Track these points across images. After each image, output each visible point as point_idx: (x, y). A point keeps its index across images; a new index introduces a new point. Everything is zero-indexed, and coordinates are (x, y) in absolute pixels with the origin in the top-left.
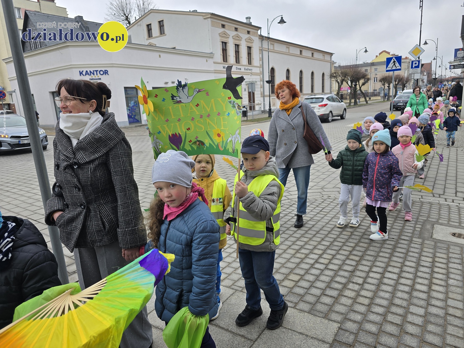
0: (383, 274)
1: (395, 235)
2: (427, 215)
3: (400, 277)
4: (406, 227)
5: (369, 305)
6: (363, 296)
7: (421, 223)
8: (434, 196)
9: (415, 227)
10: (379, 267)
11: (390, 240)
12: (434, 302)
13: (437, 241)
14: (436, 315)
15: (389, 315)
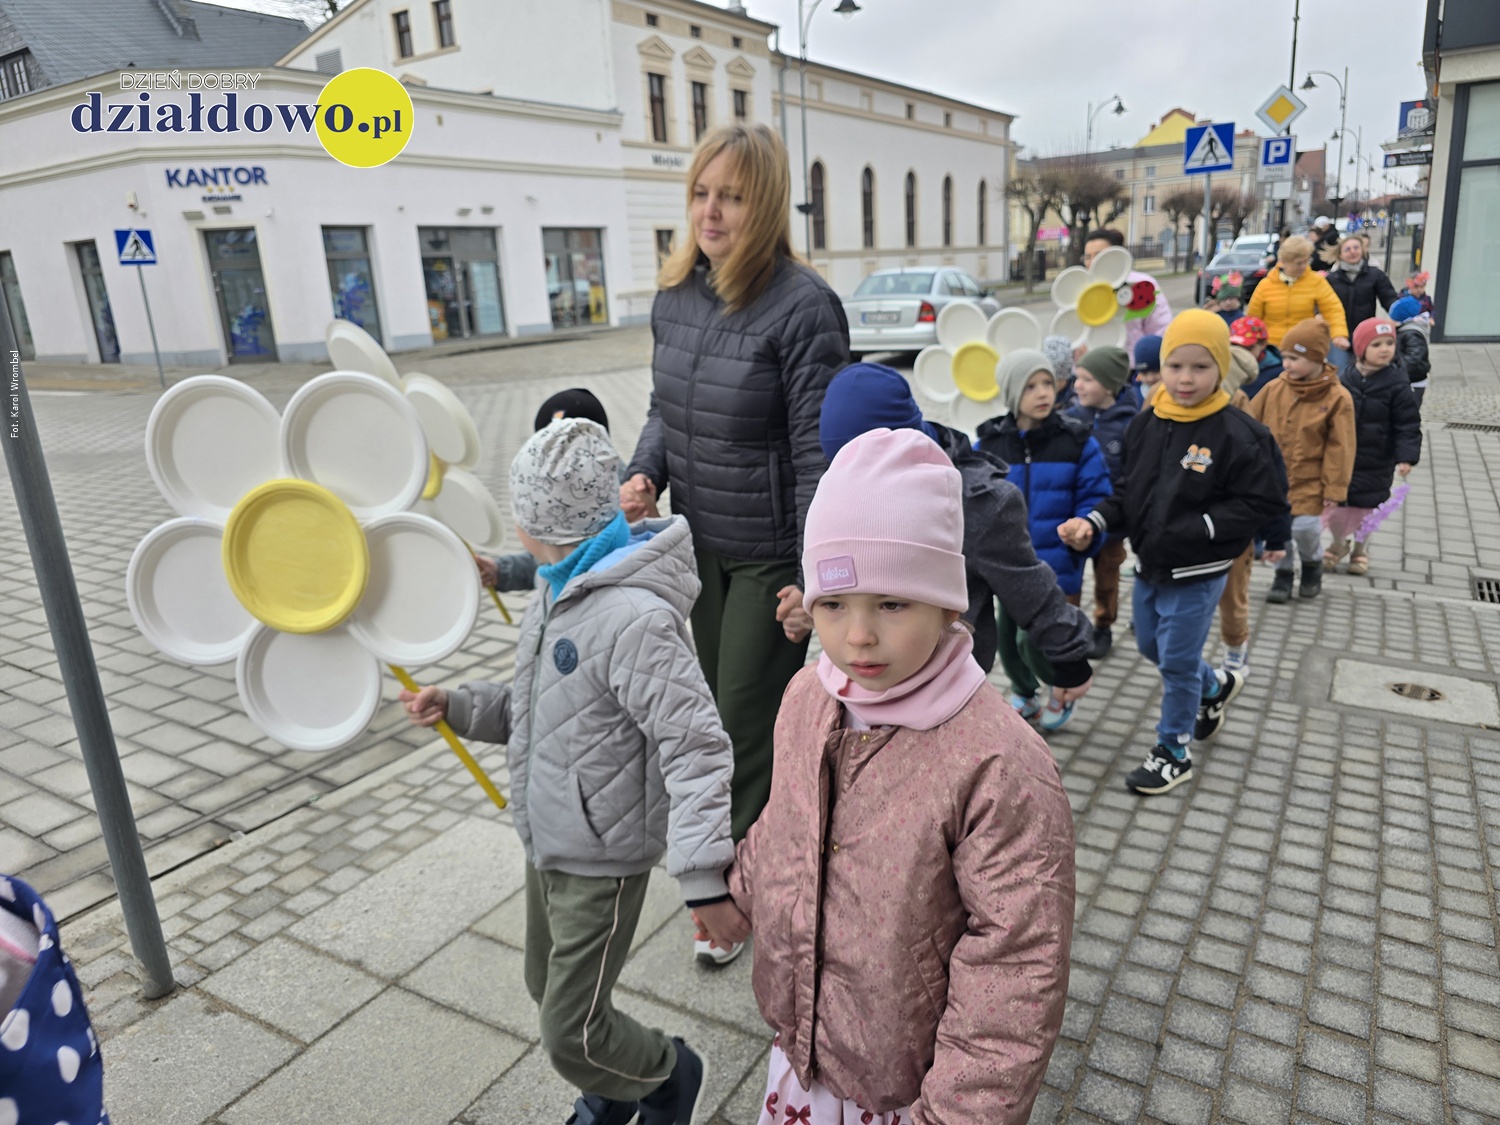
0: (1178, 817)
2: (1313, 630)
5: (1138, 917)
6: (1115, 888)
7: (1296, 656)
9: (1277, 669)
12: (1340, 899)
13: (1346, 711)
14: (1349, 941)
15: (1199, 945)
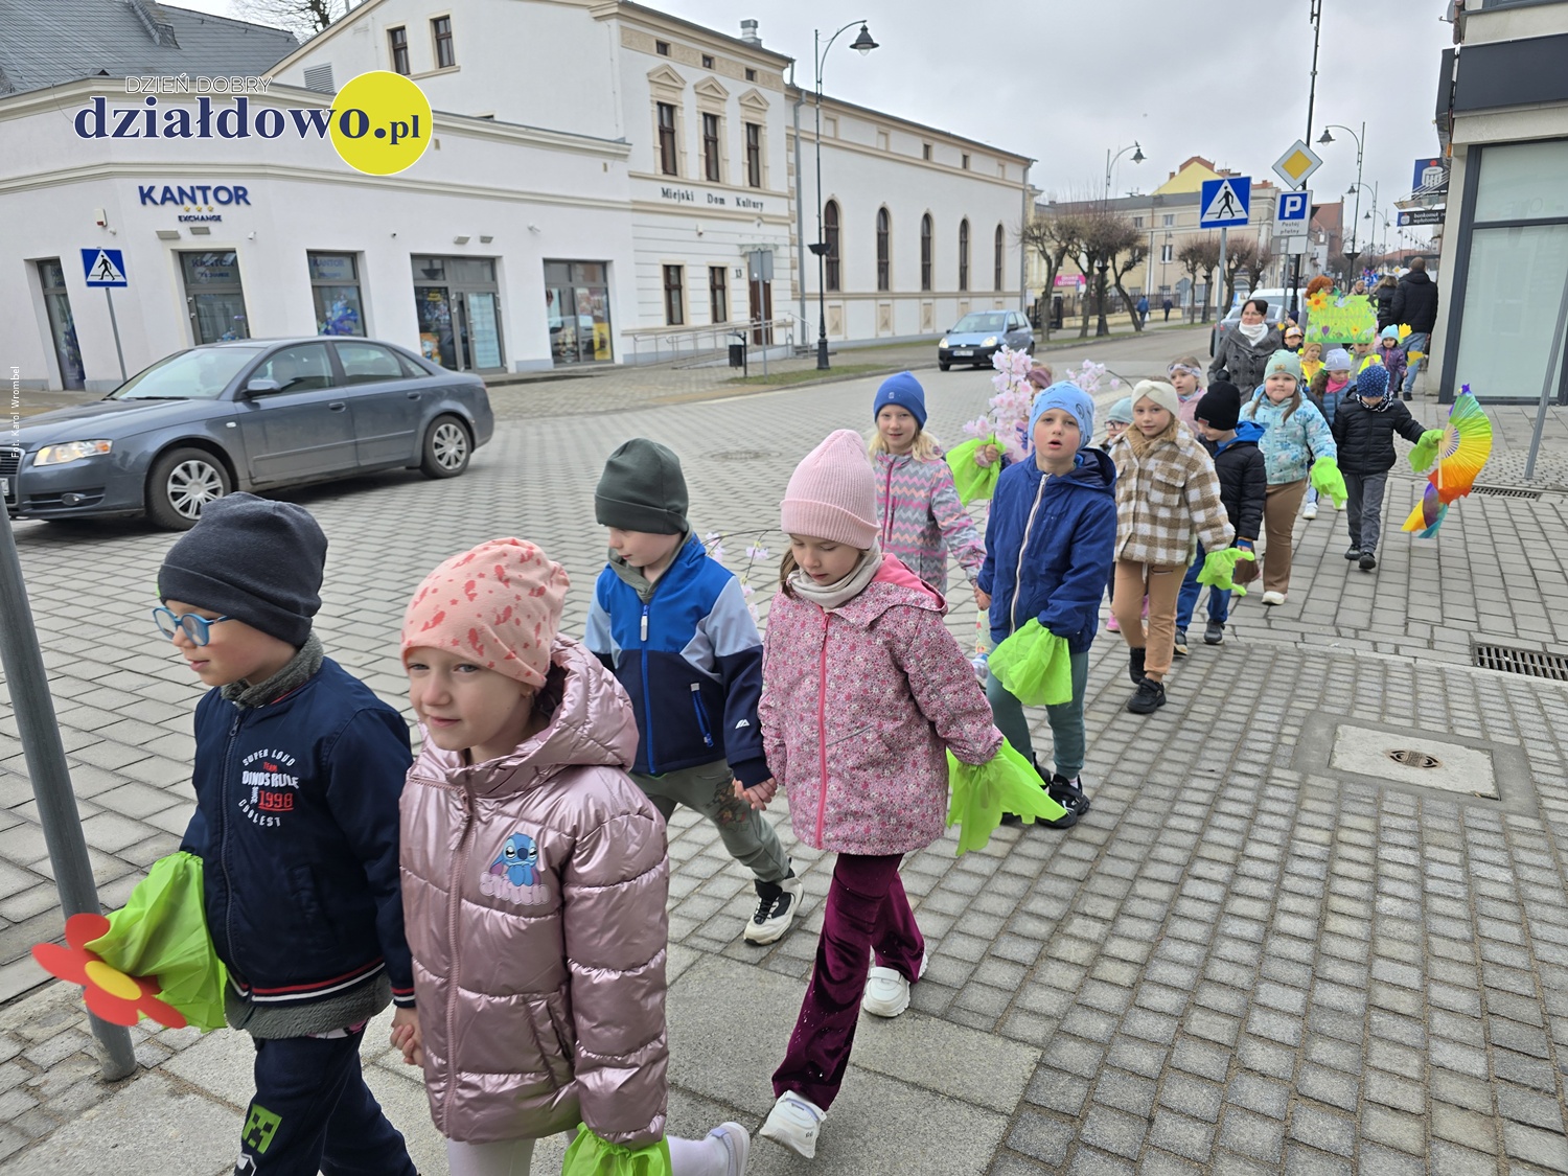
0: (1177, 885)
1: (1219, 761)
2: (1316, 695)
3: (1231, 893)
4: (1253, 735)
5: (1133, 987)
6: (1114, 958)
7: (1298, 722)
8: (1339, 635)
9: (1279, 734)
10: (1167, 863)
11: (1203, 777)
12: (1333, 970)
13: (1345, 778)
14: (1339, 1012)
15: (1194, 1017)
